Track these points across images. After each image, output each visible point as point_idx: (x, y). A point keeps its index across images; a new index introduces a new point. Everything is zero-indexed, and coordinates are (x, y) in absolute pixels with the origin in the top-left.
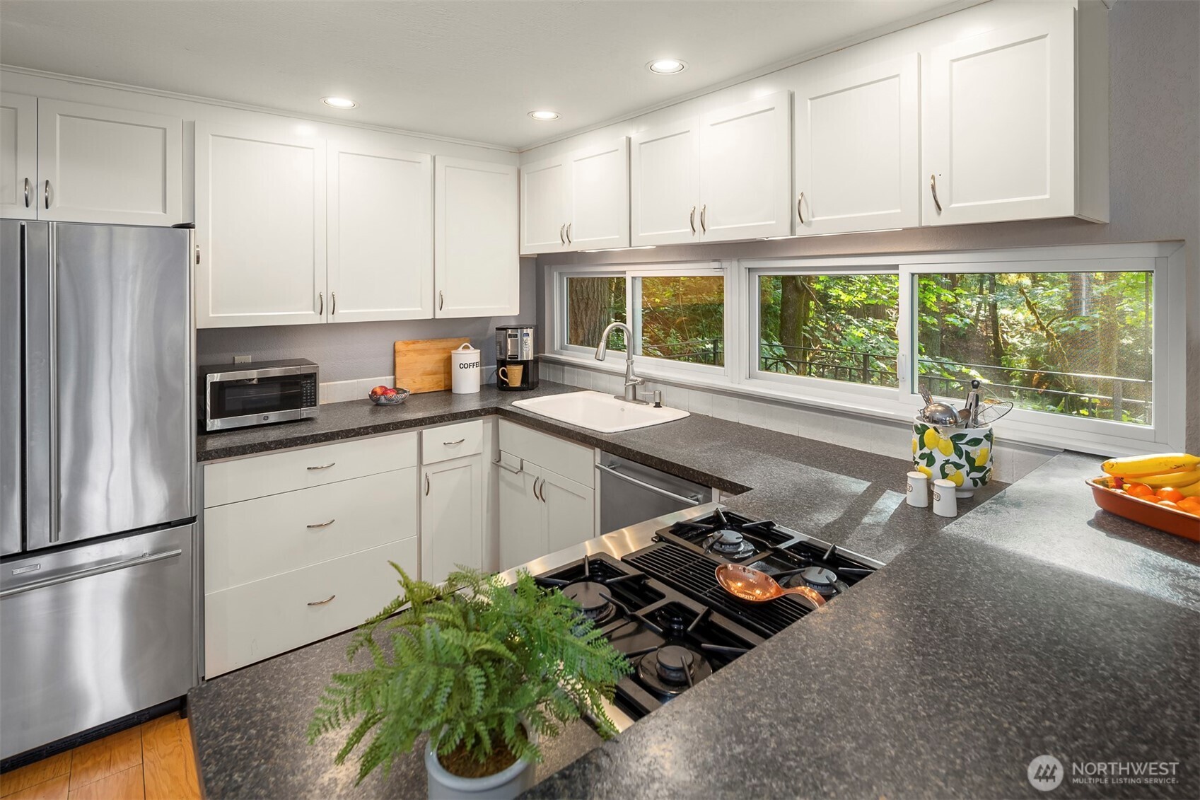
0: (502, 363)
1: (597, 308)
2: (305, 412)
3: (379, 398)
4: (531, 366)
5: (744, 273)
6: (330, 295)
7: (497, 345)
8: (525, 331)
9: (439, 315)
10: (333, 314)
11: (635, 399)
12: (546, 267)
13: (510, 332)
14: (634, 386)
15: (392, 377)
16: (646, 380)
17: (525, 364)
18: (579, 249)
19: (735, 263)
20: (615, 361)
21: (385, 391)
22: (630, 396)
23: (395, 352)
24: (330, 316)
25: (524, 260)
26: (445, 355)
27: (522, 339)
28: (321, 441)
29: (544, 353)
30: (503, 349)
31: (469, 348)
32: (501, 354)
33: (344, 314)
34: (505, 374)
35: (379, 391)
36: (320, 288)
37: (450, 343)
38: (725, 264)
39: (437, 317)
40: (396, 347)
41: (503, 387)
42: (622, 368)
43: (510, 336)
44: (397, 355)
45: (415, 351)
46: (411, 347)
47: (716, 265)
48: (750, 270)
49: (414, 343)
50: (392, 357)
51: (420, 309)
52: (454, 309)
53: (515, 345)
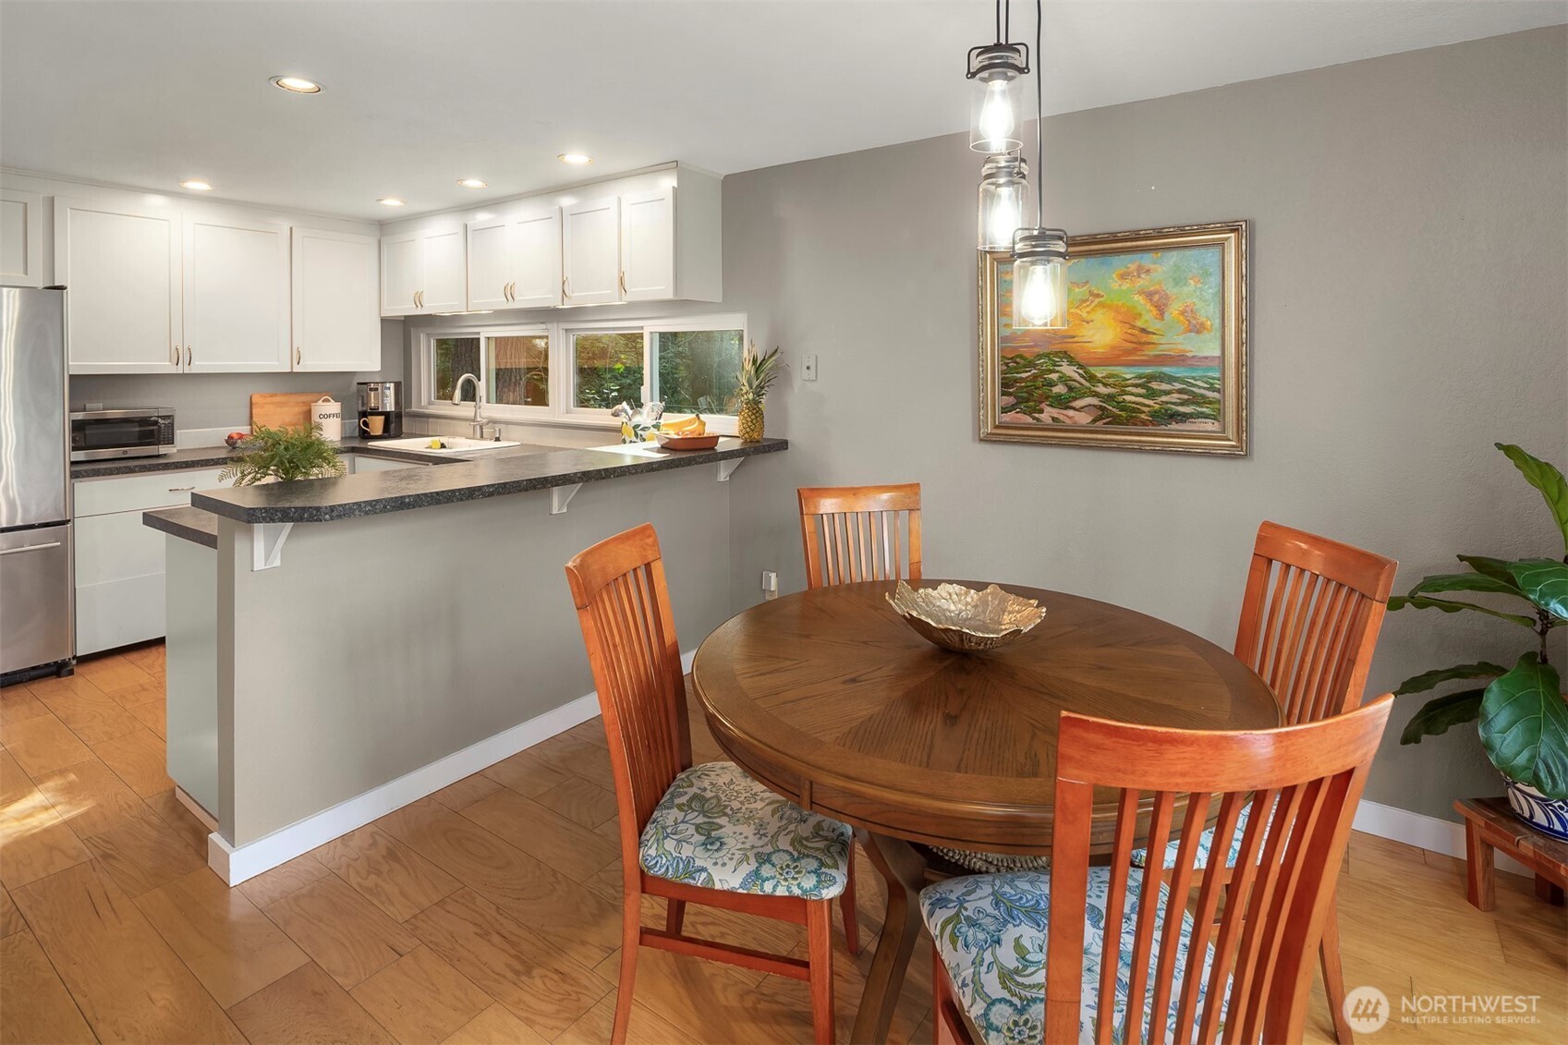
0: (364, 414)
1: (510, 379)
2: (163, 449)
3: (236, 442)
4: (393, 418)
5: (562, 333)
6: (186, 348)
7: (358, 400)
8: (388, 385)
9: (297, 369)
10: (189, 364)
11: (482, 436)
12: (412, 329)
13: (372, 386)
14: (481, 428)
15: (249, 427)
16: (493, 422)
17: (387, 415)
18: (432, 312)
19: (555, 325)
20: (466, 409)
21: (241, 436)
22: (478, 435)
23: (251, 404)
24: (186, 367)
25: (385, 322)
26: (305, 408)
27: (383, 393)
28: (181, 468)
29: (411, 408)
30: (365, 401)
31: (329, 401)
32: (363, 405)
33: (199, 366)
34: (366, 424)
35: (235, 437)
36: (176, 342)
37: (309, 398)
38: (549, 326)
39: (294, 371)
40: (253, 400)
41: (366, 436)
42: (471, 414)
43: (371, 389)
44: (253, 407)
45: (273, 403)
46: (269, 399)
47: (544, 326)
48: (566, 330)
49: (271, 396)
50: (248, 410)
51: (277, 363)
52: (314, 363)
53: (376, 398)
